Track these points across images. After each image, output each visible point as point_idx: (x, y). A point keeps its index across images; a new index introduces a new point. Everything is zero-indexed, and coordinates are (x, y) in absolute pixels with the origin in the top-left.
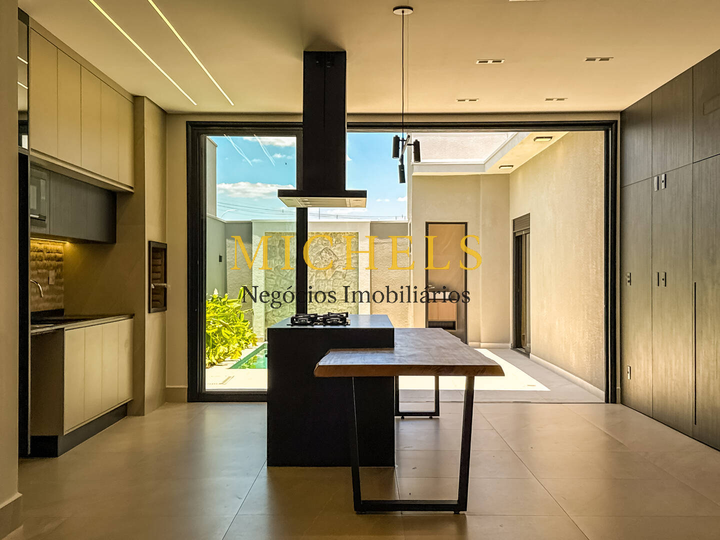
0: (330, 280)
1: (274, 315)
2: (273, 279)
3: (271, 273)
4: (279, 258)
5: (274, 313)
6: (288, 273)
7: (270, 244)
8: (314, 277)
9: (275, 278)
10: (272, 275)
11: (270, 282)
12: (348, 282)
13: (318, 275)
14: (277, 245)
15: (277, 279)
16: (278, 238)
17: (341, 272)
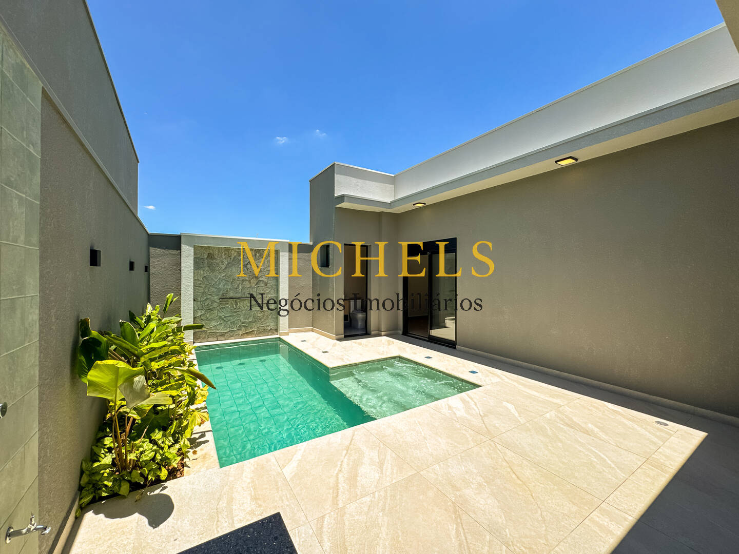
0: (254, 287)
1: (202, 319)
2: (201, 287)
3: (200, 282)
4: (207, 269)
5: (202, 317)
6: (216, 282)
7: (198, 256)
8: (240, 285)
9: (204, 286)
10: (200, 284)
11: (199, 290)
12: (269, 288)
13: (244, 283)
14: (206, 257)
15: (206, 287)
16: (206, 251)
17: (263, 281)
